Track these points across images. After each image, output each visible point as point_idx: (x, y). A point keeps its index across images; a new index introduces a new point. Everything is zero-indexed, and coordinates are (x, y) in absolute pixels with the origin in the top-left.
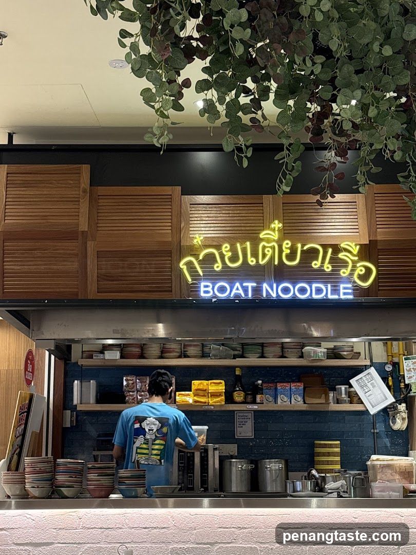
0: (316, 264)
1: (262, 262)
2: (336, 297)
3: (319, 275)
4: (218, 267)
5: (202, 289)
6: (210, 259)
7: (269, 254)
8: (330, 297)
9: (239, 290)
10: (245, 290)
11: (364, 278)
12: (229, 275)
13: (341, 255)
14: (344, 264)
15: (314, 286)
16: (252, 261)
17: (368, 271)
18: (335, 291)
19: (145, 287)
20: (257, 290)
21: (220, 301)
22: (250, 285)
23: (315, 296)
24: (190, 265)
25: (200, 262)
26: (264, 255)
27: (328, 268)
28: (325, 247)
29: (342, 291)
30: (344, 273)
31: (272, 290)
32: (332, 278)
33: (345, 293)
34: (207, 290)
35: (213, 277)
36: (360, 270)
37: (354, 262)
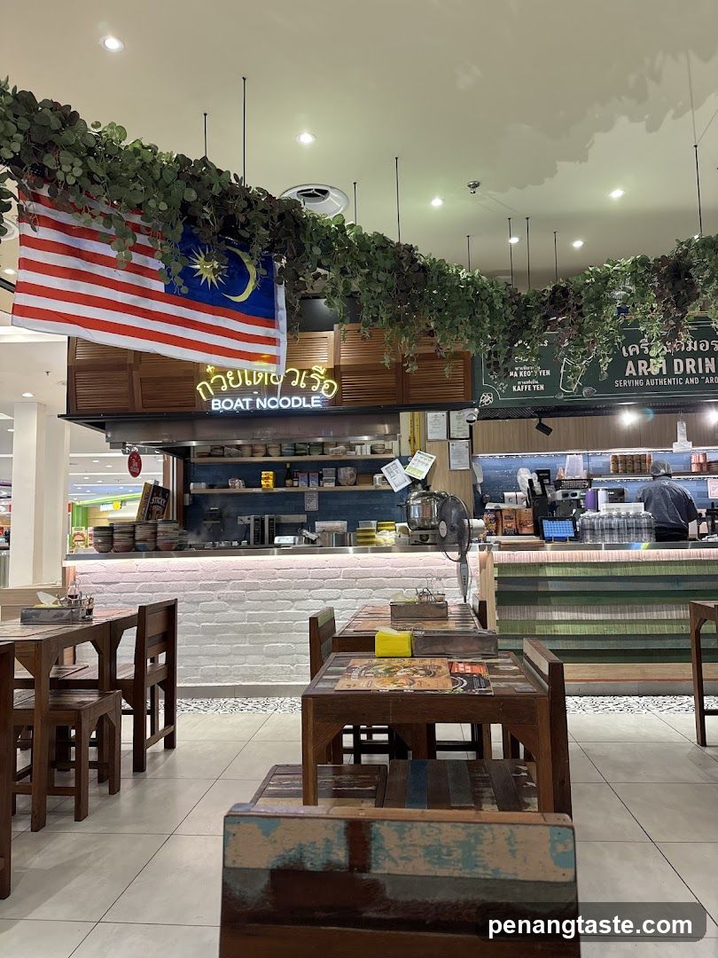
0: (294, 383)
1: (255, 383)
2: (309, 406)
3: (296, 391)
4: (224, 388)
5: (213, 404)
6: (219, 382)
7: (261, 377)
8: (305, 406)
9: (238, 404)
10: (244, 403)
11: (329, 391)
12: (233, 394)
13: (312, 376)
14: (315, 382)
15: (294, 398)
16: (248, 383)
17: (332, 386)
18: (309, 402)
19: (177, 403)
20: (253, 404)
21: (225, 412)
22: (248, 400)
23: (293, 406)
24: (204, 387)
25: (212, 385)
26: (258, 378)
27: (303, 385)
28: (301, 371)
29: (313, 401)
30: (315, 388)
31: (264, 404)
32: (307, 393)
33: (315, 403)
34: (217, 405)
35: (220, 395)
36: (326, 386)
37: (322, 381)
